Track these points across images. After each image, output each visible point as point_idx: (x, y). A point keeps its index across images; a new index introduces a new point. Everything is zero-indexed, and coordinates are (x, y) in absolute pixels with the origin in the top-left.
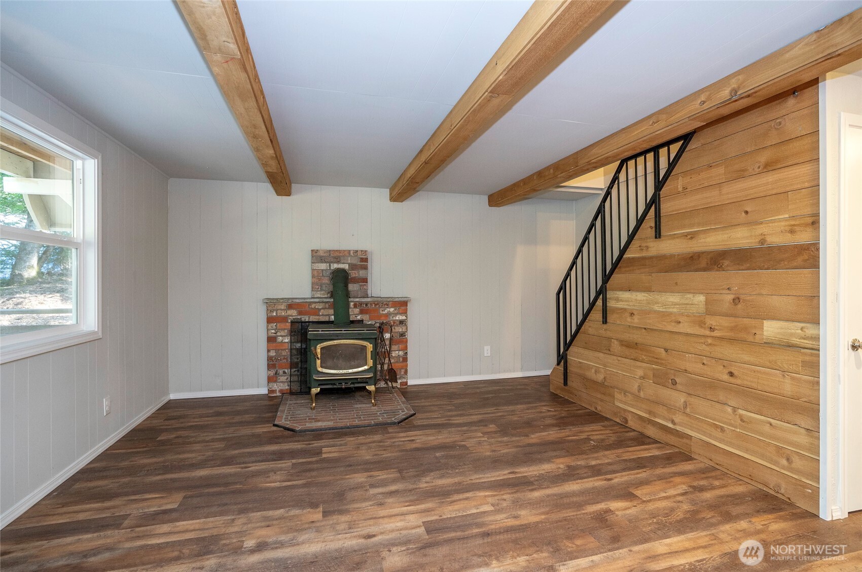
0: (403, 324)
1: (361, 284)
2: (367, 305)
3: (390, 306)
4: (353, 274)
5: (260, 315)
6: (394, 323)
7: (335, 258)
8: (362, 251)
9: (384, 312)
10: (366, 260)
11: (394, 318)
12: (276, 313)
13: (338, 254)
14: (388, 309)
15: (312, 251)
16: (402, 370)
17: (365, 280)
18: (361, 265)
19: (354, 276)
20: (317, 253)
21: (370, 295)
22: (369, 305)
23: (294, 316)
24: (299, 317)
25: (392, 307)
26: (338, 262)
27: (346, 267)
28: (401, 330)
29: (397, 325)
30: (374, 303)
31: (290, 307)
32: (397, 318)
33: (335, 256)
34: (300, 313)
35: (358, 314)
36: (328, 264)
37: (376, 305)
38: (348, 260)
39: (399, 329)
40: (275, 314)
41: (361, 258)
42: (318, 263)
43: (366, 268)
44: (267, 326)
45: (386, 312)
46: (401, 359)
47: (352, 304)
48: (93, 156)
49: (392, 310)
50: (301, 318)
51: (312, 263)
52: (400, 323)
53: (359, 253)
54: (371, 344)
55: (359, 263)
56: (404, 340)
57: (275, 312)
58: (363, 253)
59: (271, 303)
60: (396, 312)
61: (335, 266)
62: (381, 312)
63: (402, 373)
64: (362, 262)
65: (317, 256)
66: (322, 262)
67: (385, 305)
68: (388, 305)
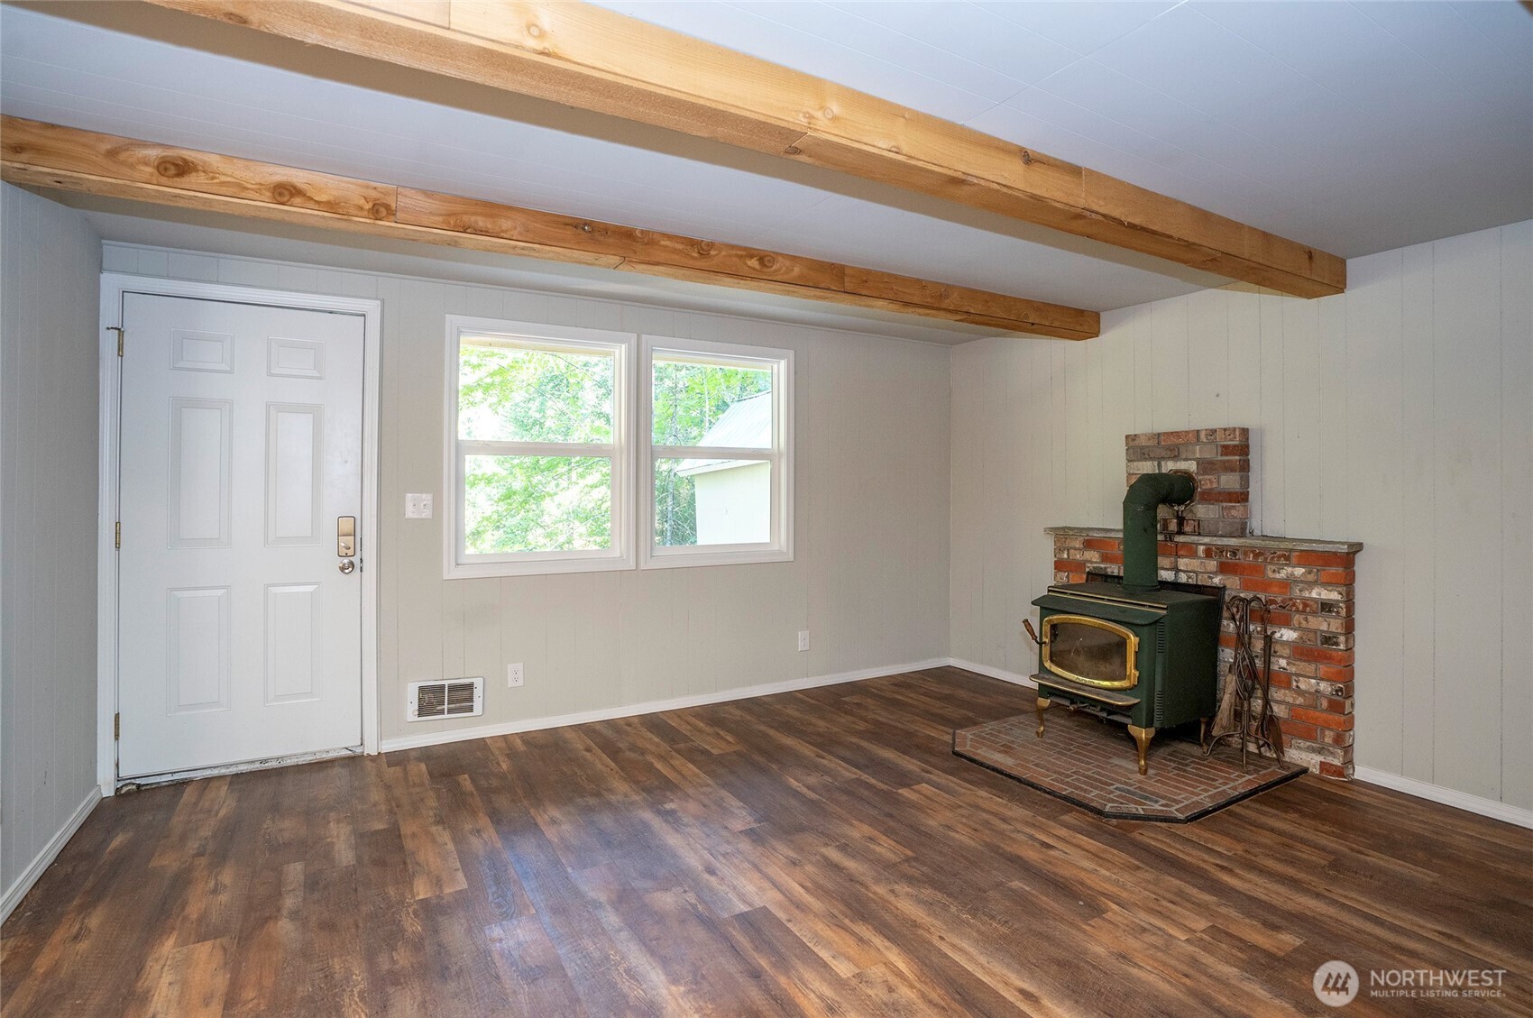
0: (1330, 611)
1: (1224, 504)
2: (1234, 553)
3: (1294, 560)
4: (1206, 482)
5: (1046, 553)
6: (1305, 605)
7: (1169, 448)
8: (1225, 430)
9: (1277, 576)
10: (1244, 449)
11: (1306, 594)
12: (1068, 555)
13: (1175, 440)
14: (1290, 569)
15: (1127, 437)
16: (1327, 732)
17: (1242, 497)
18: (1224, 462)
19: (1209, 486)
20: (1134, 440)
21: (1258, 532)
22: (1240, 555)
23: (1096, 563)
24: (1102, 566)
25: (1299, 565)
26: (1176, 458)
27: (1191, 466)
28: (1324, 627)
29: (1314, 613)
30: (1253, 552)
31: (1089, 544)
32: (1314, 595)
33: (1171, 444)
34: (1105, 558)
35: (1216, 573)
36: (1156, 463)
37: (1257, 556)
38: (1194, 453)
39: (1323, 624)
40: (1065, 556)
41: (1224, 446)
42: (1138, 461)
43: (1245, 467)
44: (1055, 576)
45: (1283, 574)
46: (1325, 704)
47: (1201, 548)
49: (1299, 571)
50: (1106, 568)
51: (1129, 461)
52: (1323, 610)
53: (1219, 435)
54: (1136, 635)
55: (1220, 458)
56: (1334, 654)
57: (1066, 552)
58: (1227, 433)
59: (1062, 535)
60: (1311, 577)
61: (1169, 466)
62: (1271, 575)
63: (1328, 740)
64: (1226, 454)
65: (1136, 448)
66: (1146, 460)
67: (1279, 557)
68: (1287, 558)
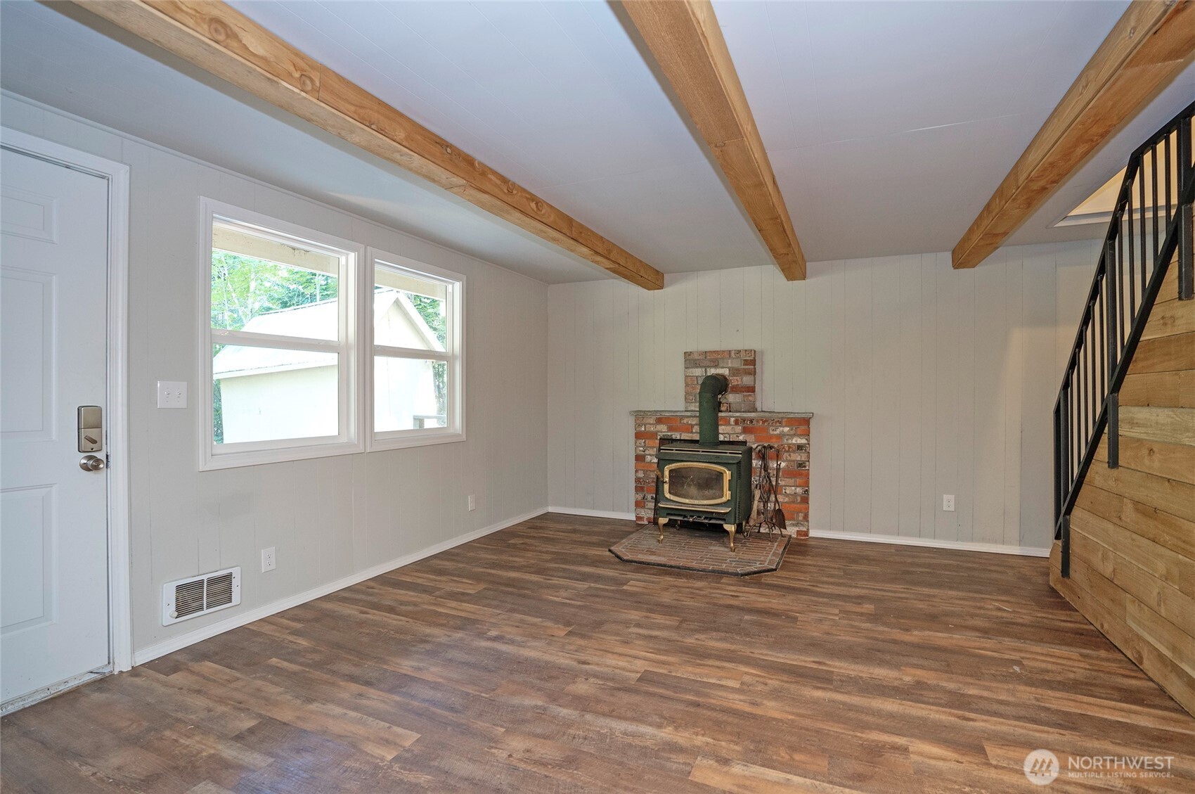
0: (802, 450)
1: (745, 394)
2: (751, 422)
3: (784, 424)
4: (734, 381)
5: (628, 428)
6: (789, 448)
7: (712, 361)
8: (746, 351)
9: (775, 433)
10: (753, 362)
11: (790, 442)
12: (645, 428)
13: (715, 356)
14: (781, 429)
15: (685, 353)
16: (800, 514)
17: (751, 389)
18: (745, 369)
19: (736, 383)
20: (689, 355)
21: (759, 409)
22: (754, 422)
23: (664, 432)
24: (669, 434)
25: (786, 426)
26: (716, 366)
27: (726, 372)
28: (799, 458)
29: (794, 452)
30: (762, 420)
31: (660, 421)
32: (794, 442)
33: (714, 358)
34: (670, 429)
35: (741, 434)
36: (704, 370)
37: (764, 422)
38: (727, 363)
39: (798, 457)
40: (643, 429)
41: (745, 360)
42: (692, 368)
43: (754, 373)
44: (636, 443)
45: (778, 432)
46: (799, 499)
47: (732, 419)
48: (458, 280)
49: (786, 429)
50: (671, 435)
51: (686, 368)
52: (798, 449)
53: (742, 354)
54: (729, 470)
55: (743, 367)
56: (804, 472)
57: (643, 427)
58: (747, 352)
59: (639, 416)
60: (792, 432)
61: (712, 371)
62: (771, 432)
63: (800, 518)
64: (746, 365)
65: (691, 360)
66: (697, 367)
67: (776, 422)
68: (780, 423)
